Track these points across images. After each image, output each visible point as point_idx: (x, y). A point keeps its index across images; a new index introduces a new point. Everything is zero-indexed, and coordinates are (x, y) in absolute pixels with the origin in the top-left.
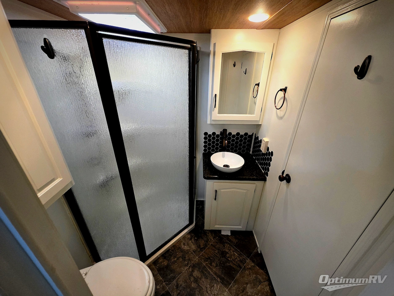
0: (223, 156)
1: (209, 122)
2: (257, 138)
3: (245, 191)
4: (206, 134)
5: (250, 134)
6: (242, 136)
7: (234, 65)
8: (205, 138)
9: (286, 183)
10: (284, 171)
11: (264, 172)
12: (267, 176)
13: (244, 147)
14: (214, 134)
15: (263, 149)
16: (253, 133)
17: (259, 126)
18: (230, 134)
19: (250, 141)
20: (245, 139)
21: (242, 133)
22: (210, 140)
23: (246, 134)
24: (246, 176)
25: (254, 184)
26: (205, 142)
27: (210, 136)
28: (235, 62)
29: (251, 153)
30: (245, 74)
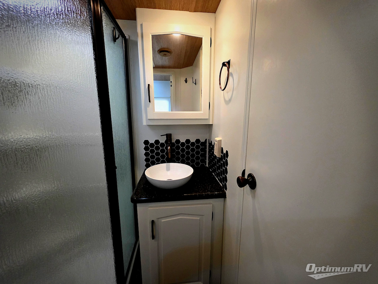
0: (168, 169)
1: (145, 123)
2: (210, 144)
3: (198, 218)
4: (146, 142)
5: (202, 140)
6: (193, 144)
7: (186, 81)
8: (146, 149)
9: (251, 191)
10: (244, 171)
11: (223, 185)
12: (226, 189)
13: (198, 158)
14: (157, 142)
15: (217, 153)
16: (206, 140)
17: (209, 127)
18: (178, 141)
19: (204, 150)
20: (198, 147)
21: (193, 140)
22: (152, 151)
23: (198, 141)
24: (196, 193)
25: (210, 204)
26: (146, 154)
27: (152, 145)
28: (186, 79)
29: (207, 166)
30: (196, 84)
